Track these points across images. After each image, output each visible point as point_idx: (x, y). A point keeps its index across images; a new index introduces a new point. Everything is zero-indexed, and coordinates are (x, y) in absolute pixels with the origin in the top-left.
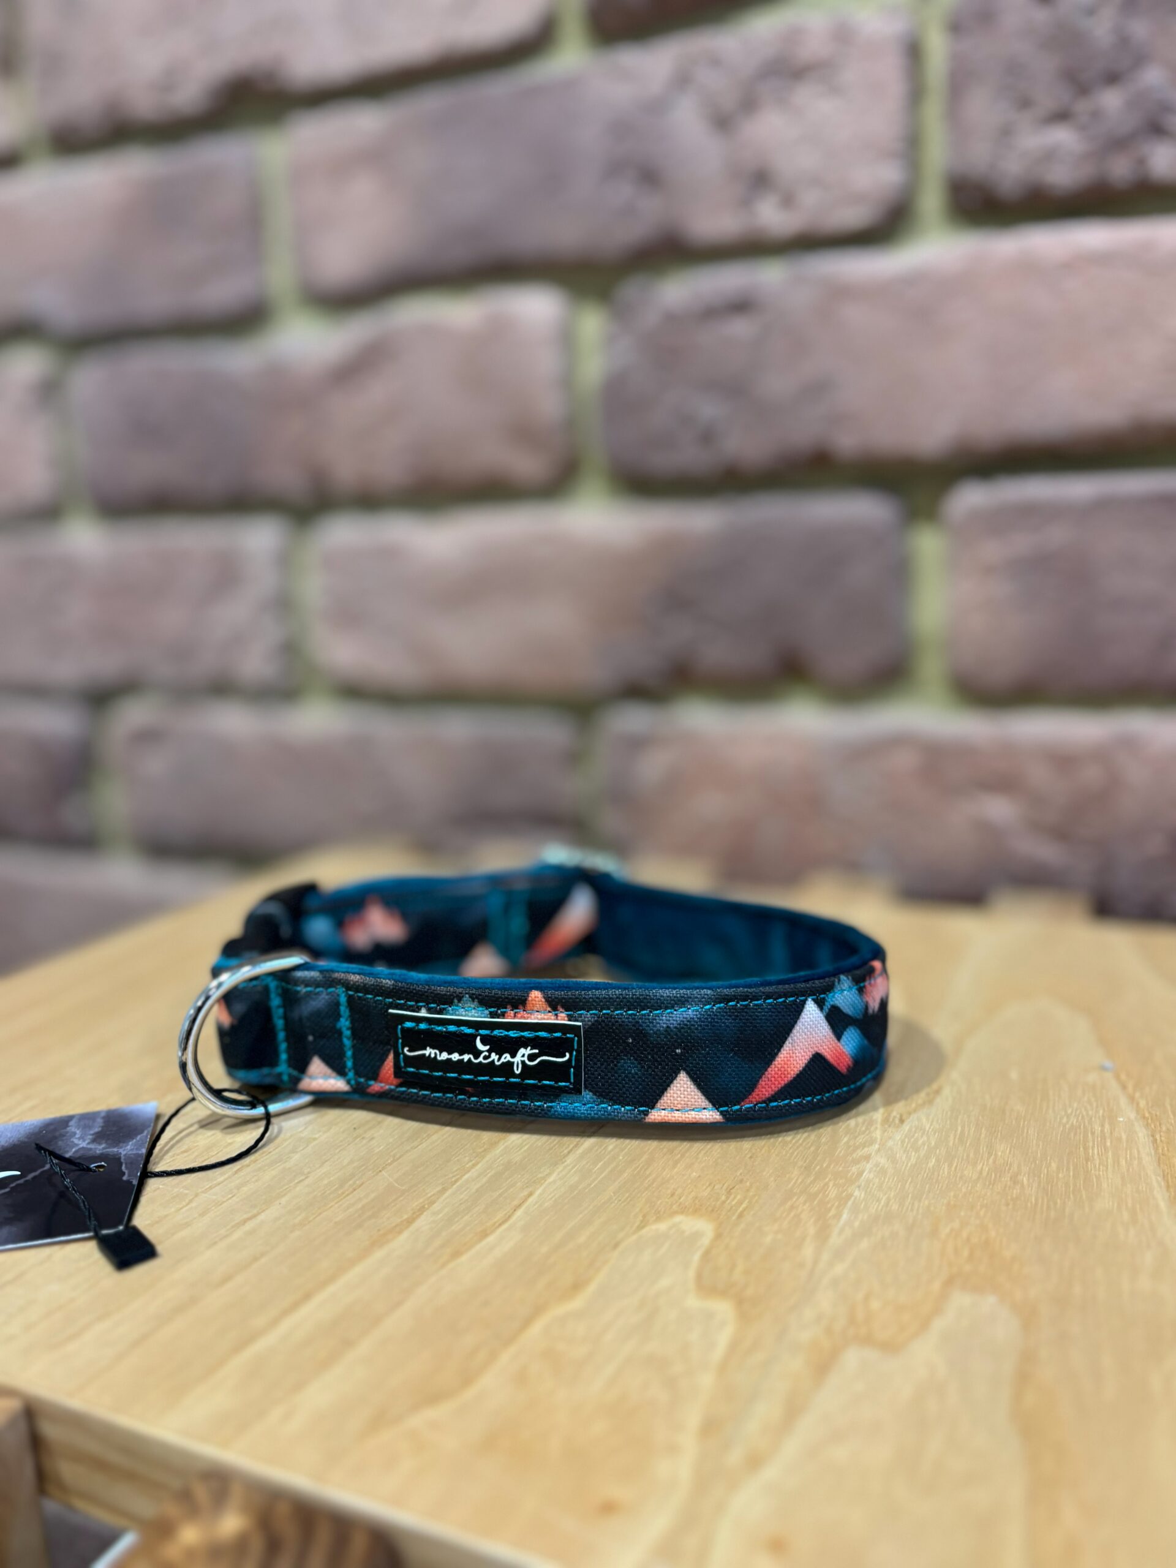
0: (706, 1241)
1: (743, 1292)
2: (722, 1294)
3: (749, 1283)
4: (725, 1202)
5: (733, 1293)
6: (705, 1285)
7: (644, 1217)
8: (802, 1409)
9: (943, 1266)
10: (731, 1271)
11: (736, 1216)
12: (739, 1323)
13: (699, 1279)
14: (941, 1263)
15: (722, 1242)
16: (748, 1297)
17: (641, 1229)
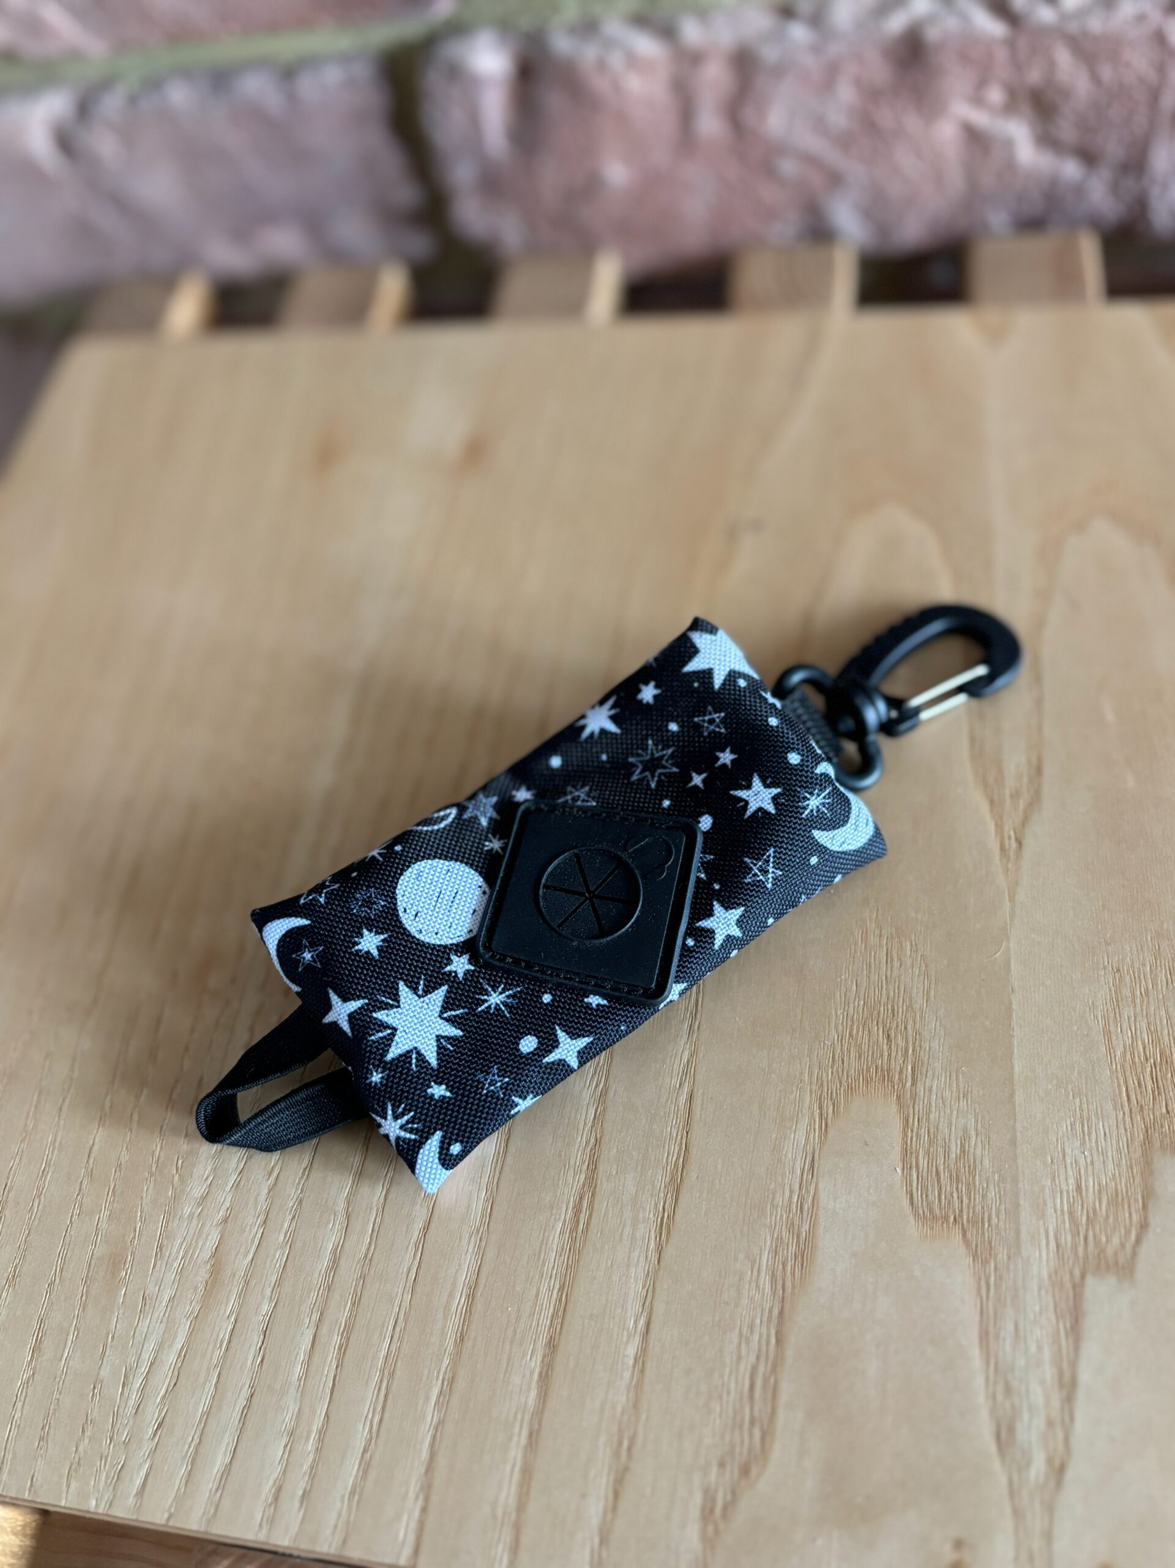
0: (895, 1133)
1: (961, 1211)
2: (943, 1223)
3: (962, 1196)
4: (890, 1055)
5: (952, 1217)
6: (921, 1212)
7: (821, 1108)
8: (1074, 1382)
9: (1133, 1115)
10: (939, 1181)
11: (909, 1077)
12: (974, 1265)
13: (912, 1203)
14: (1131, 1110)
15: (912, 1131)
16: (968, 1221)
17: (826, 1131)
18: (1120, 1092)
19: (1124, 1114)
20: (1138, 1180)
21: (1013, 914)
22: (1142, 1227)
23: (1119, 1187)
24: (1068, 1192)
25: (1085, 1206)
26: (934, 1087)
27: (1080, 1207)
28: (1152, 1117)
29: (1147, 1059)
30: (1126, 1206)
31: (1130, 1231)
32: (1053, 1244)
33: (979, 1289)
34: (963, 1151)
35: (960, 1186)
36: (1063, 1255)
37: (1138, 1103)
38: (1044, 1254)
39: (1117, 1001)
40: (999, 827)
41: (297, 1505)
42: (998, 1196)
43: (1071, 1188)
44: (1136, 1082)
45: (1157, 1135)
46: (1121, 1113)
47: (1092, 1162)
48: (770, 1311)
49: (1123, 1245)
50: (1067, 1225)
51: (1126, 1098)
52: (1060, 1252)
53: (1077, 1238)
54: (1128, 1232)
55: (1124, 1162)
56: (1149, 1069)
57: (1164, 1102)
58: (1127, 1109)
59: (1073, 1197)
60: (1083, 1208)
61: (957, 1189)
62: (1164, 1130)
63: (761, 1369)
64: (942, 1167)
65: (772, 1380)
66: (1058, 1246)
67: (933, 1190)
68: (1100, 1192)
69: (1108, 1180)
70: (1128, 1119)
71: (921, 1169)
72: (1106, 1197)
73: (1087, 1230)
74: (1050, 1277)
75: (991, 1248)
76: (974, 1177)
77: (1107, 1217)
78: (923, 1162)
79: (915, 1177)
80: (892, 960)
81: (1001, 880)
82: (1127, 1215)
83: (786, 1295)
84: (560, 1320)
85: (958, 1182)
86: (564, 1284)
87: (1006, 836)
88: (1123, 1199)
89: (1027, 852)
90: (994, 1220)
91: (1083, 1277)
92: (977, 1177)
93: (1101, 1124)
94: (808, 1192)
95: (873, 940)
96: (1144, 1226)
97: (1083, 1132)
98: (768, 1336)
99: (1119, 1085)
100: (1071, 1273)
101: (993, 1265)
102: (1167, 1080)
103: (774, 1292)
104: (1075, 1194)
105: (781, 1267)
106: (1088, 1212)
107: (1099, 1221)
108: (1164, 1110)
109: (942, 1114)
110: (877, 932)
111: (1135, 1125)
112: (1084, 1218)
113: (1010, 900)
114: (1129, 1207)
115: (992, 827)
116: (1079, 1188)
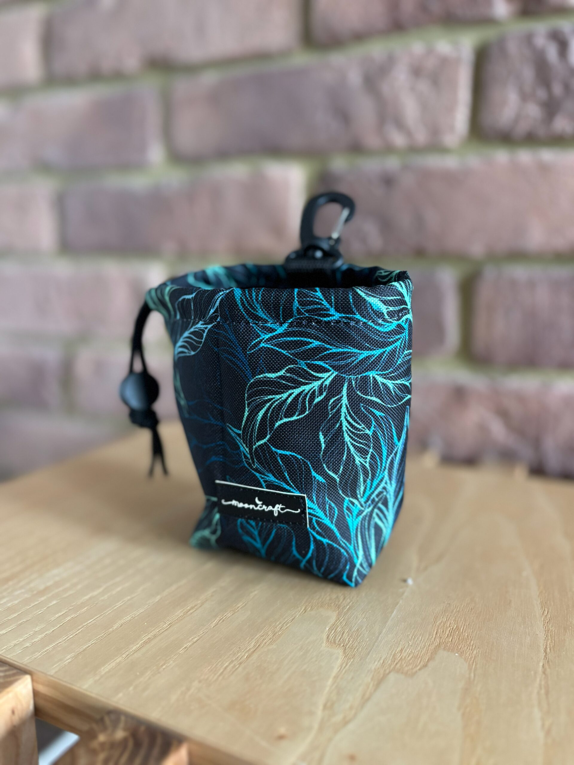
1: (347, 644)
2: (337, 645)
3: (350, 641)
4: (342, 603)
5: (342, 645)
6: (330, 641)
7: (305, 608)
8: (368, 699)
9: (436, 638)
10: (342, 635)
11: (346, 610)
12: (344, 659)
13: (328, 638)
14: (435, 637)
15: (339, 621)
16: (349, 647)
17: (304, 613)
18: (434, 631)
19: (432, 637)
20: (429, 654)
22: (424, 666)
23: (419, 654)
24: (396, 650)
25: (402, 655)
26: (355, 614)
27: (399, 655)
28: (444, 640)
29: (450, 627)
30: (420, 659)
31: (418, 666)
32: (382, 661)
33: (341, 666)
34: (358, 630)
35: (351, 638)
36: (385, 665)
37: (440, 636)
38: (376, 663)
39: (445, 611)
40: (420, 564)
41: (22, 648)
42: (365, 644)
43: (398, 649)
44: (442, 631)
45: (444, 645)
46: (431, 636)
47: (411, 645)
48: (250, 649)
49: (412, 669)
50: (391, 658)
51: (435, 633)
52: (383, 664)
53: (393, 662)
54: (416, 666)
55: (425, 649)
56: (449, 629)
57: (451, 638)
58: (434, 636)
59: (398, 652)
60: (400, 655)
61: (349, 639)
62: (447, 645)
63: (235, 662)
64: (346, 632)
65: (238, 666)
66: (383, 662)
67: (339, 637)
68: (410, 654)
69: (416, 651)
70: (433, 639)
71: (337, 630)
72: (412, 655)
73: (399, 661)
74: (375, 669)
75: (354, 656)
76: (358, 638)
77: (410, 660)
78: (339, 629)
79: (333, 632)
82: (419, 662)
83: (259, 647)
84: (163, 631)
85: (350, 637)
86: (172, 623)
88: (419, 657)
90: (360, 649)
91: (390, 672)
92: (359, 638)
93: (421, 637)
94: (286, 625)
96: (425, 666)
97: (412, 637)
98: (244, 655)
99: (434, 630)
100: (385, 670)
101: (352, 660)
102: (455, 633)
103: (254, 646)
104: (399, 651)
105: (262, 640)
106: (402, 657)
107: (406, 661)
108: (450, 640)
109: (354, 620)
111: (435, 641)
112: (399, 658)
114: (421, 660)
116: (402, 650)
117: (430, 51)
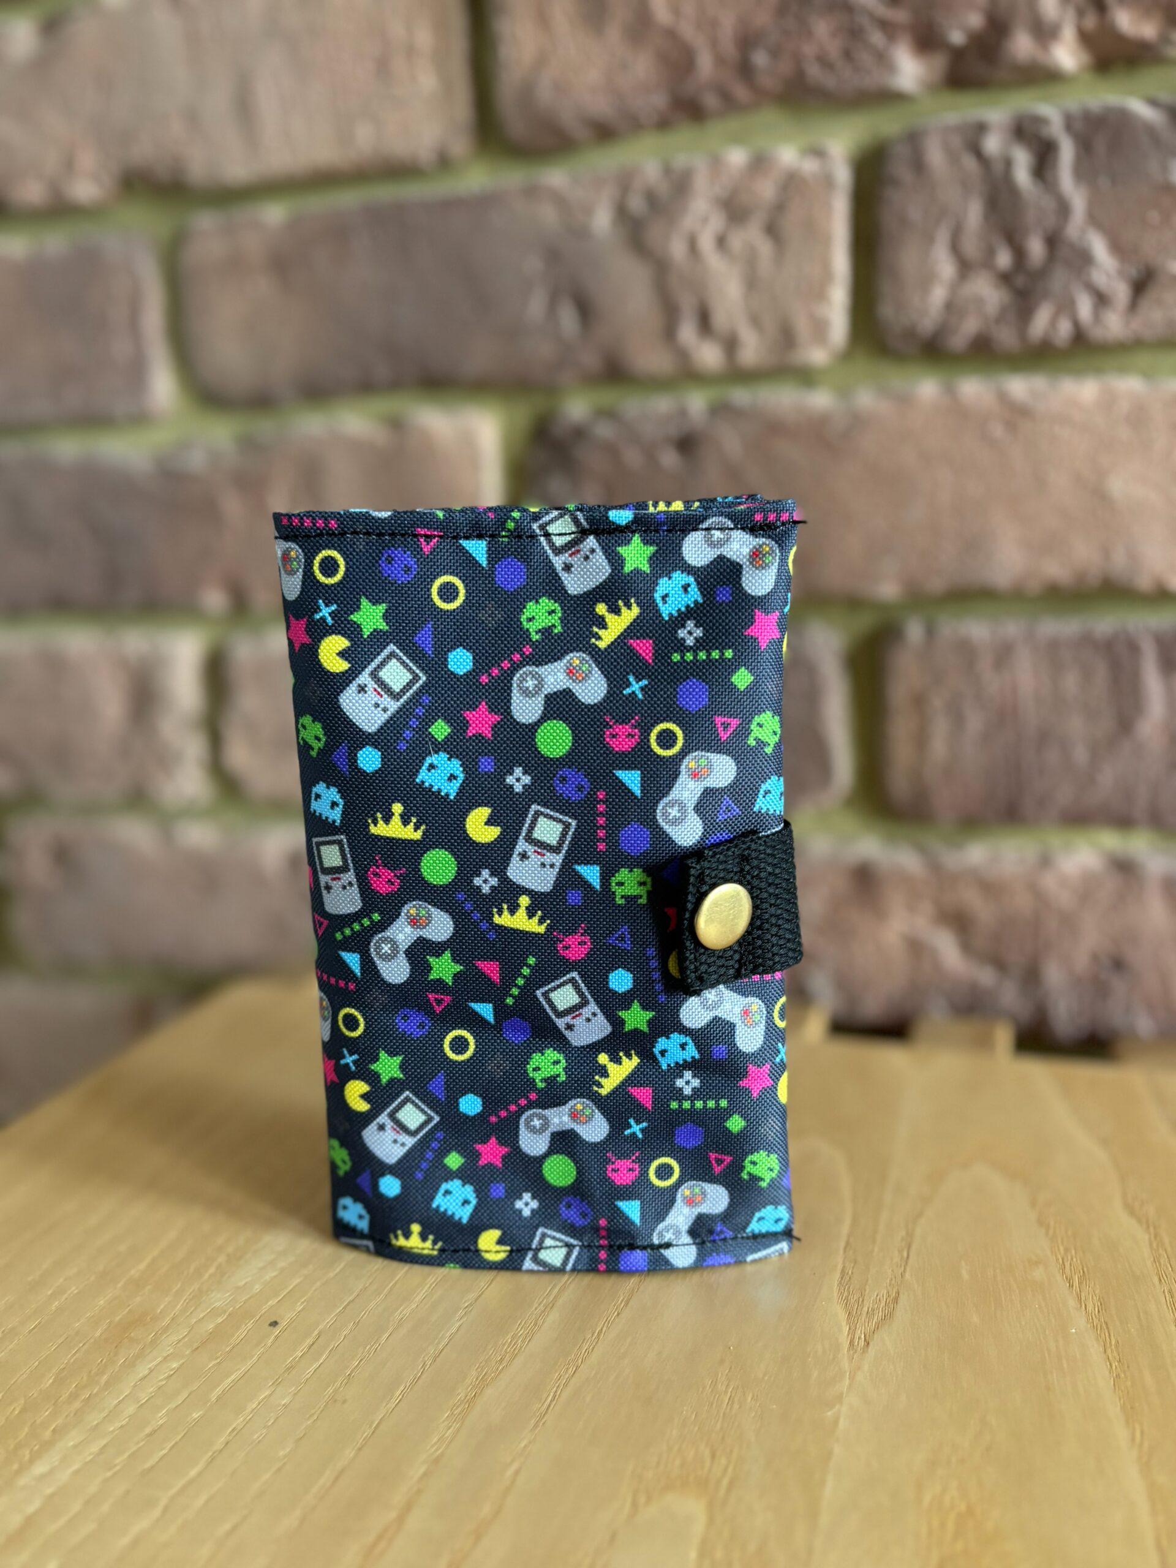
0: (699, 1527)
11: (723, 1490)
17: (633, 1515)
21: (850, 1387)
26: (745, 1498)
40: (852, 1331)
80: (733, 1403)
81: (845, 1364)
87: (857, 1336)
89: (872, 1350)
95: (721, 1388)
109: (747, 1517)
110: (726, 1383)
113: (849, 1378)
115: (846, 1329)
117: (759, 163)
